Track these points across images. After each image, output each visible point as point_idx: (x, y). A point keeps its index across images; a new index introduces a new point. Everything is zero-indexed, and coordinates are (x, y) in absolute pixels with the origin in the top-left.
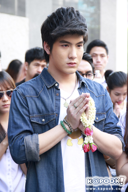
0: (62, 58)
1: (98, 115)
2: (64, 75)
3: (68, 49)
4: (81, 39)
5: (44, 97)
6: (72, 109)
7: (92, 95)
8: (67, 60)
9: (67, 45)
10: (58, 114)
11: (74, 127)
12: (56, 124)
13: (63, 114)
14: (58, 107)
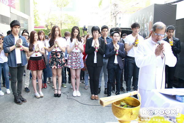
0: (15, 30)
1: (23, 43)
2: (16, 34)
3: (16, 29)
4: (19, 27)
5: (11, 39)
6: (17, 42)
7: (22, 39)
8: (16, 31)
9: (16, 28)
10: (14, 43)
11: (18, 45)
12: (14, 45)
13: (15, 43)
14: (14, 41)
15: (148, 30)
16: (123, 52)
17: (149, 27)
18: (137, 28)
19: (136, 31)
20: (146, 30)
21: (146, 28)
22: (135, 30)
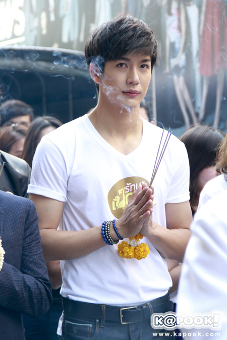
15: (196, 65)
16: (30, 280)
17: (202, 37)
18: (135, 60)
19: (132, 83)
20: (180, 60)
21: (179, 45)
22: (121, 77)
